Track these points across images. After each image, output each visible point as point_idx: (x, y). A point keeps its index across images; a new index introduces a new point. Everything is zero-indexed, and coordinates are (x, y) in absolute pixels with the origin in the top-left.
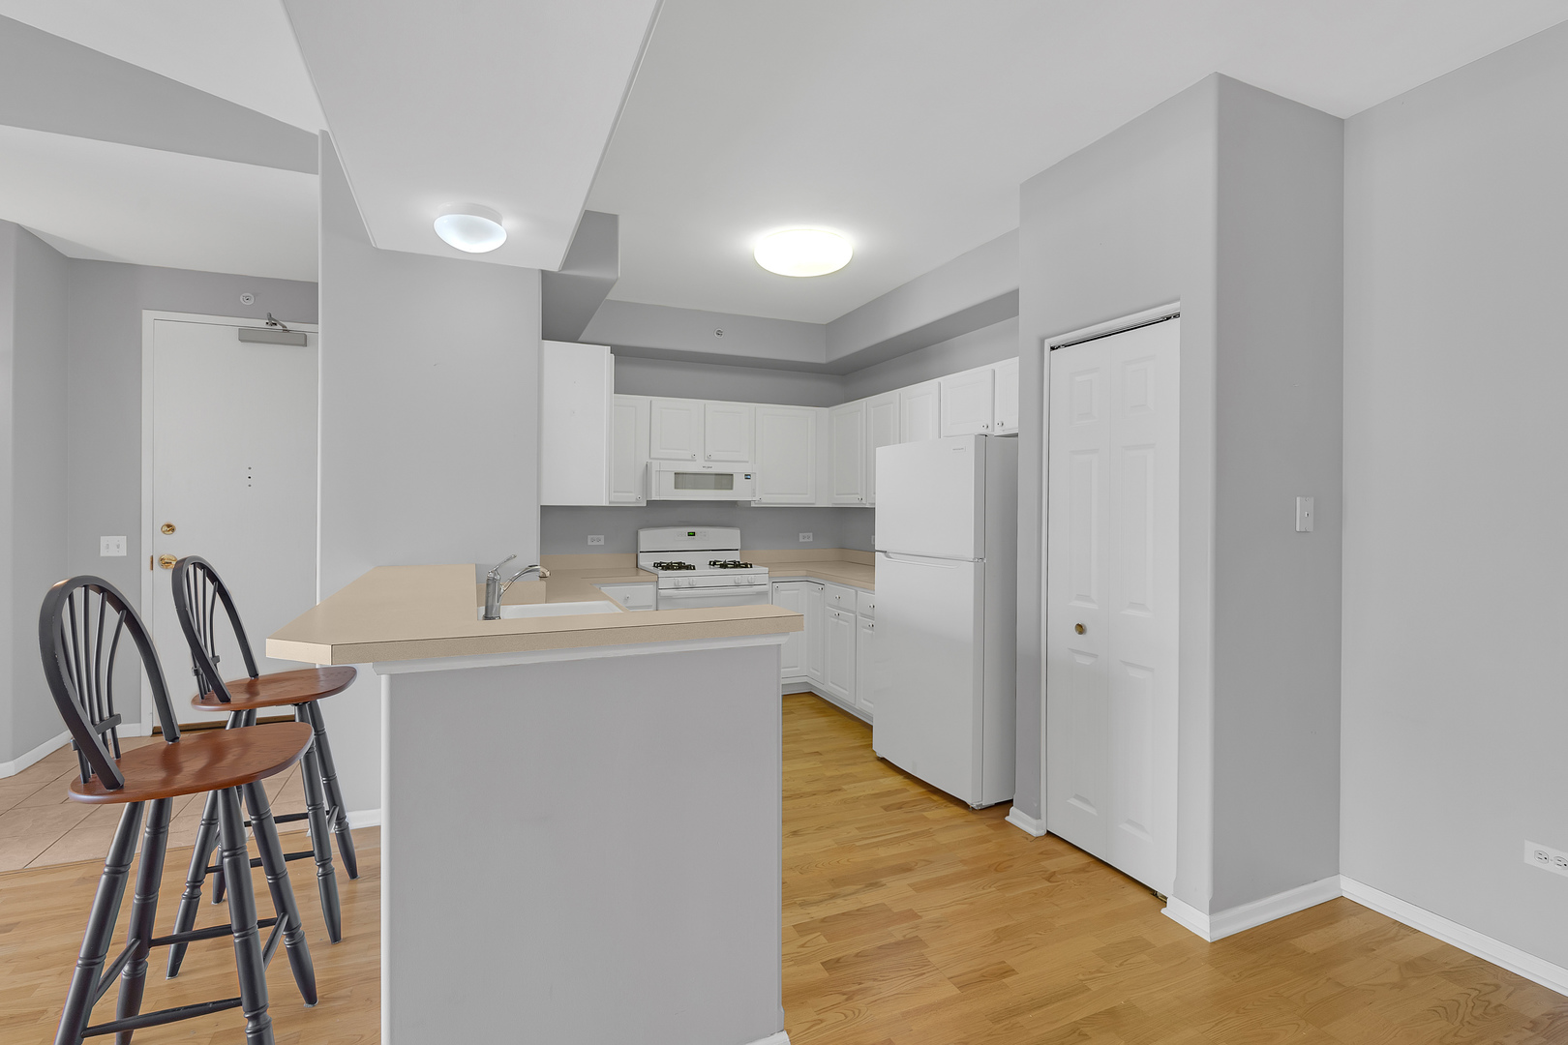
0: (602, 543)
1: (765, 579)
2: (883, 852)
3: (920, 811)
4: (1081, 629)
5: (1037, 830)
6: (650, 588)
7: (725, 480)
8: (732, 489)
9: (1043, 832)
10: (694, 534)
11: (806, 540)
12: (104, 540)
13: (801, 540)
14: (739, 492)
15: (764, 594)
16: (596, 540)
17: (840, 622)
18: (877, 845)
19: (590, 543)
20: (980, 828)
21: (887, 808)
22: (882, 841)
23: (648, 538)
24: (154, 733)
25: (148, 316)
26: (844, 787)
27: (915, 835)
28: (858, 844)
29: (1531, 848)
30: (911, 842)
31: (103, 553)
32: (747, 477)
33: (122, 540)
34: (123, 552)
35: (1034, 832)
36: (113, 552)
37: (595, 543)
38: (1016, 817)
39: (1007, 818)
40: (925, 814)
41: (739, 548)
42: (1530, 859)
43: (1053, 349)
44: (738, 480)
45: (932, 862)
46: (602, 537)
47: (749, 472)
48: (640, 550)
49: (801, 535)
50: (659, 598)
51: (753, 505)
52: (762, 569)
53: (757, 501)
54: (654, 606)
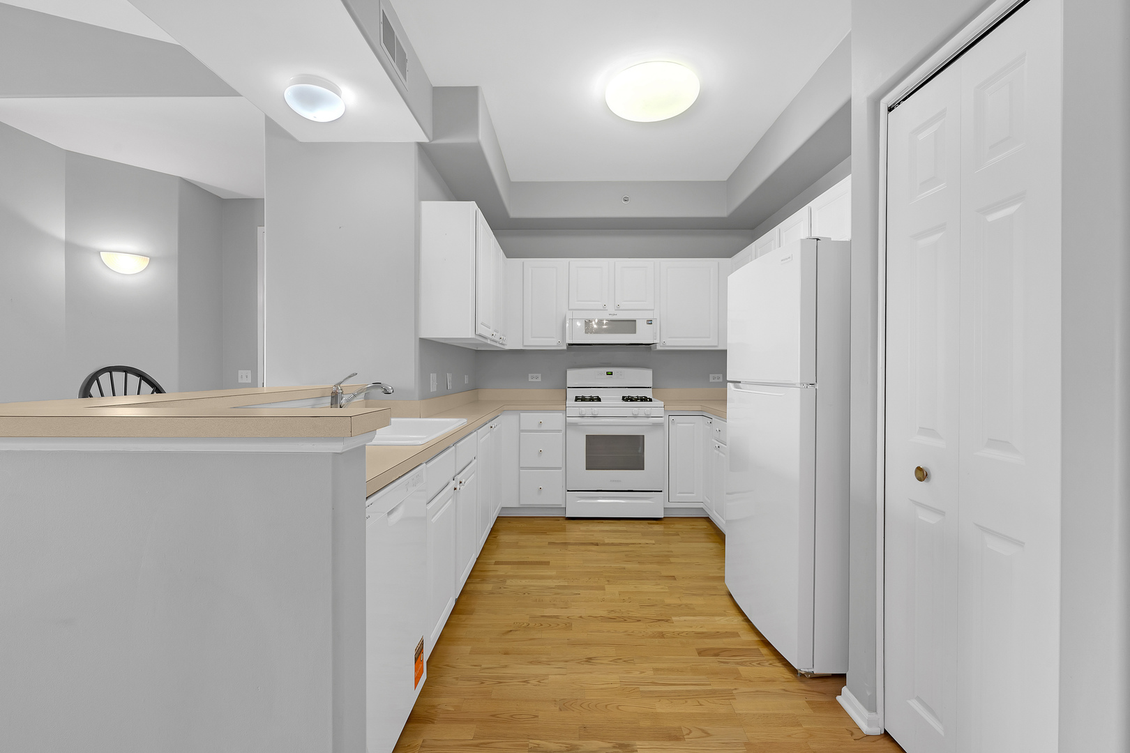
0: (539, 380)
1: (661, 412)
2: (662, 707)
3: (738, 663)
4: (922, 474)
5: (869, 725)
6: (560, 416)
7: (630, 325)
8: (635, 333)
9: (877, 731)
10: (612, 374)
11: (716, 380)
12: (241, 372)
13: (711, 380)
14: (642, 335)
15: (660, 425)
16: (535, 378)
17: (721, 454)
18: (660, 696)
19: (530, 380)
20: (795, 703)
21: (701, 653)
22: (670, 692)
23: (575, 377)
25: (260, 231)
26: (674, 618)
27: (713, 693)
28: (642, 688)
30: (701, 701)
31: (240, 380)
32: (650, 322)
33: (249, 373)
34: (249, 381)
35: (866, 728)
36: (244, 380)
37: (534, 380)
38: (846, 699)
39: (838, 698)
40: (741, 668)
41: (651, 386)
43: (890, 109)
44: (641, 326)
45: (708, 735)
46: (539, 375)
47: (650, 317)
48: (568, 386)
49: (711, 376)
50: (567, 425)
51: (659, 348)
52: (662, 404)
53: (661, 345)
54: (564, 431)
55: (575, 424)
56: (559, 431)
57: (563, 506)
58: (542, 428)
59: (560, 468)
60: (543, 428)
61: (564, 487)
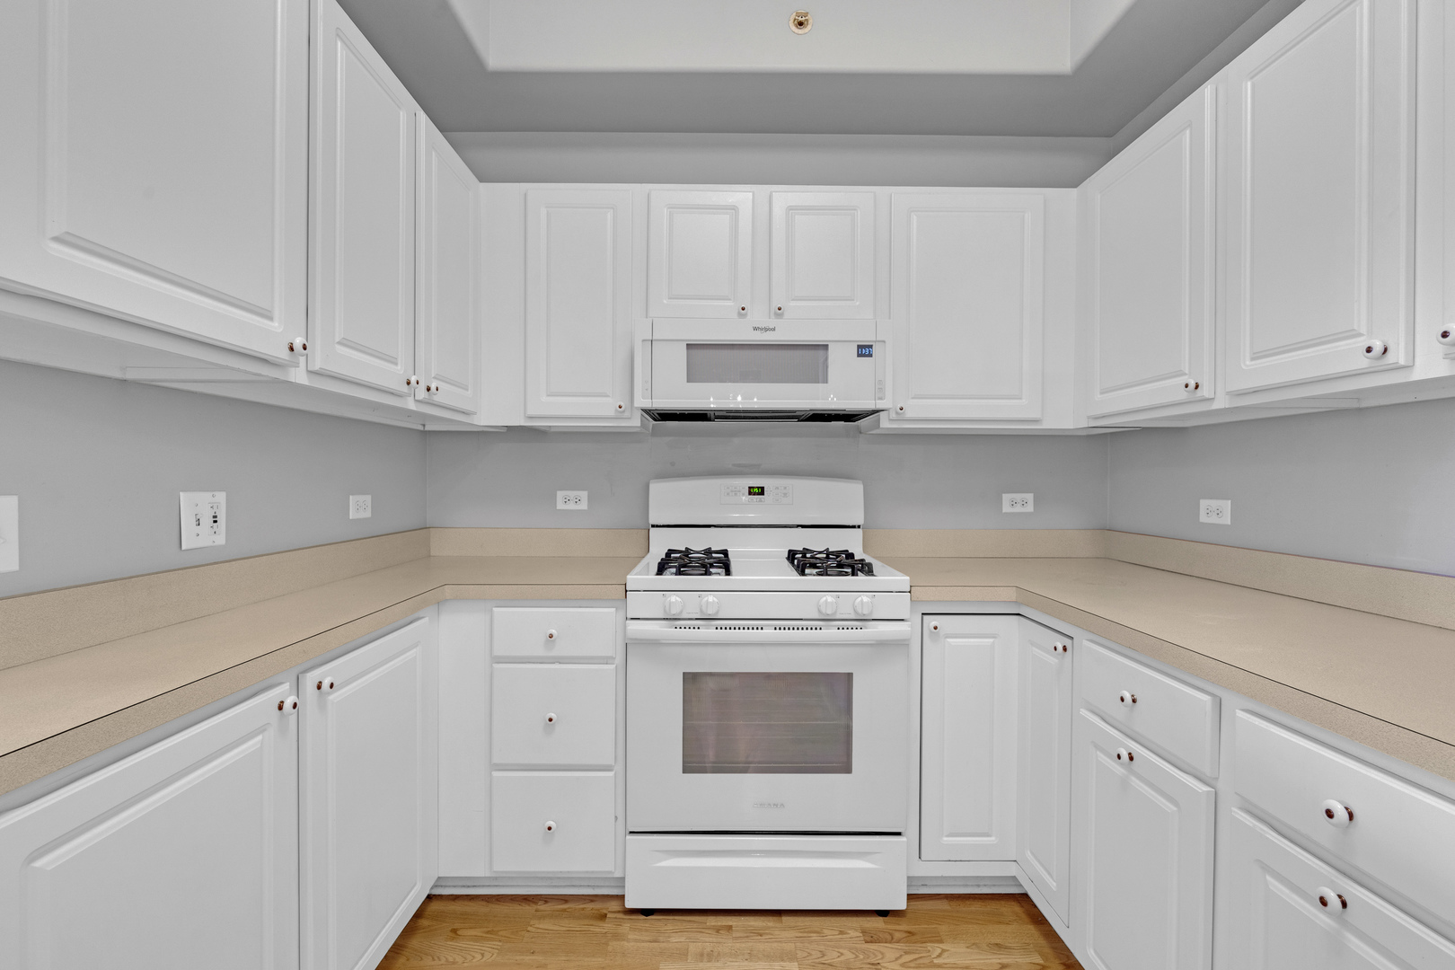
0: (584, 506)
1: (901, 605)
6: (609, 614)
7: (813, 359)
10: (761, 491)
11: (1018, 509)
13: (1006, 508)
14: (843, 388)
15: (900, 644)
16: (574, 501)
19: (560, 506)
23: (670, 499)
37: (571, 506)
41: (859, 521)
44: (841, 360)
46: (584, 495)
47: (866, 338)
48: (652, 521)
49: (1006, 497)
50: (629, 645)
51: (885, 423)
52: (902, 580)
53: (893, 415)
54: (620, 659)
55: (652, 644)
56: (606, 660)
57: (618, 874)
58: (555, 653)
59: (607, 768)
60: (559, 650)
61: (621, 819)
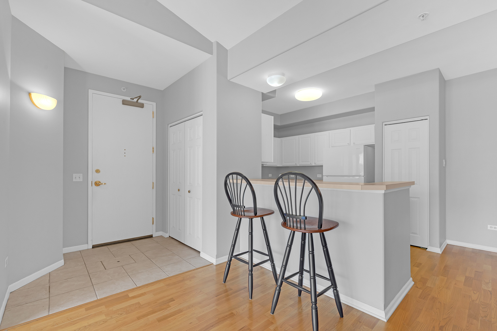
12: (74, 175)
24: (92, 247)
25: (91, 92)
29: (489, 226)
31: (74, 180)
33: (81, 175)
34: (81, 180)
36: (78, 180)
42: (489, 228)
43: (385, 125)
